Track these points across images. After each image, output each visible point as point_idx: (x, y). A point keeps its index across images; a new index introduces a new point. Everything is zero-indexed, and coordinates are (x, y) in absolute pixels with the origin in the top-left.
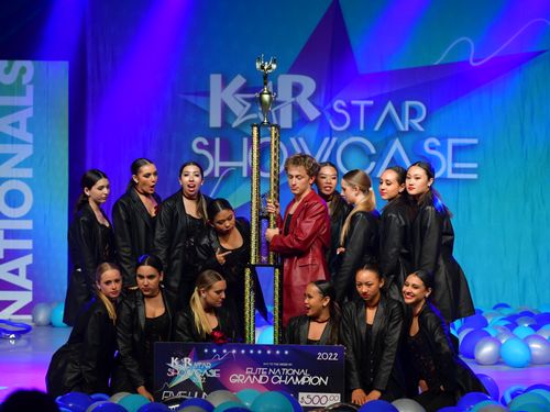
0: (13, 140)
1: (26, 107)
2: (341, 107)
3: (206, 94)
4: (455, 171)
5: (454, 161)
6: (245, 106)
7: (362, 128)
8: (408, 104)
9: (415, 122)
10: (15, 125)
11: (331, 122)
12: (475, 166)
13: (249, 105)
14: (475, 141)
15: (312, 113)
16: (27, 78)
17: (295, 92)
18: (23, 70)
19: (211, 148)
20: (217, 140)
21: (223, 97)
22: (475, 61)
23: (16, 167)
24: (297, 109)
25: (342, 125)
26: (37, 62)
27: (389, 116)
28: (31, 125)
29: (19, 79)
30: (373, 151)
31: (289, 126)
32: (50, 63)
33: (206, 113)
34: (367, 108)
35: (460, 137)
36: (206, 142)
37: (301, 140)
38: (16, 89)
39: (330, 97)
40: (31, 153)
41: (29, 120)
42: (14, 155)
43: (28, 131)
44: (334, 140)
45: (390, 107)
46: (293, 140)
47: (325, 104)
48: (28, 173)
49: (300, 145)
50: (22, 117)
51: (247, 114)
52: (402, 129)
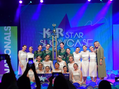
0: (7, 41)
1: (9, 35)
2: (68, 34)
3: (43, 32)
4: (89, 45)
5: (89, 43)
6: (50, 34)
7: (71, 38)
8: (80, 33)
9: (81, 36)
10: (8, 38)
11: (66, 37)
12: (92, 44)
13: (51, 34)
14: (92, 40)
15: (62, 35)
16: (10, 30)
17: (59, 31)
18: (9, 28)
19: (44, 42)
20: (45, 40)
21: (46, 32)
22: (92, 25)
23: (8, 46)
24: (59, 34)
25: (68, 37)
26: (12, 27)
27: (76, 35)
28: (11, 38)
29: (8, 30)
30: (74, 42)
31: (58, 37)
32: (14, 27)
33: (43, 35)
34: (72, 34)
35: (90, 39)
36: (43, 41)
37: (60, 40)
38: (8, 32)
39: (65, 32)
40: (10, 43)
41: (10, 37)
42: (7, 44)
43: (10, 39)
44: (66, 40)
45: (77, 34)
46: (59, 40)
47: (65, 33)
48: (10, 47)
49: (60, 41)
50: (9, 37)
51: (50, 36)
52: (79, 38)
